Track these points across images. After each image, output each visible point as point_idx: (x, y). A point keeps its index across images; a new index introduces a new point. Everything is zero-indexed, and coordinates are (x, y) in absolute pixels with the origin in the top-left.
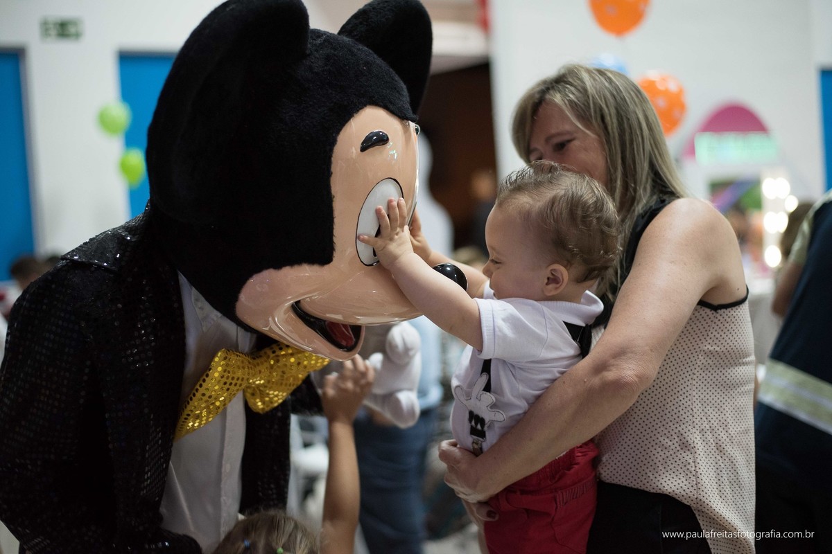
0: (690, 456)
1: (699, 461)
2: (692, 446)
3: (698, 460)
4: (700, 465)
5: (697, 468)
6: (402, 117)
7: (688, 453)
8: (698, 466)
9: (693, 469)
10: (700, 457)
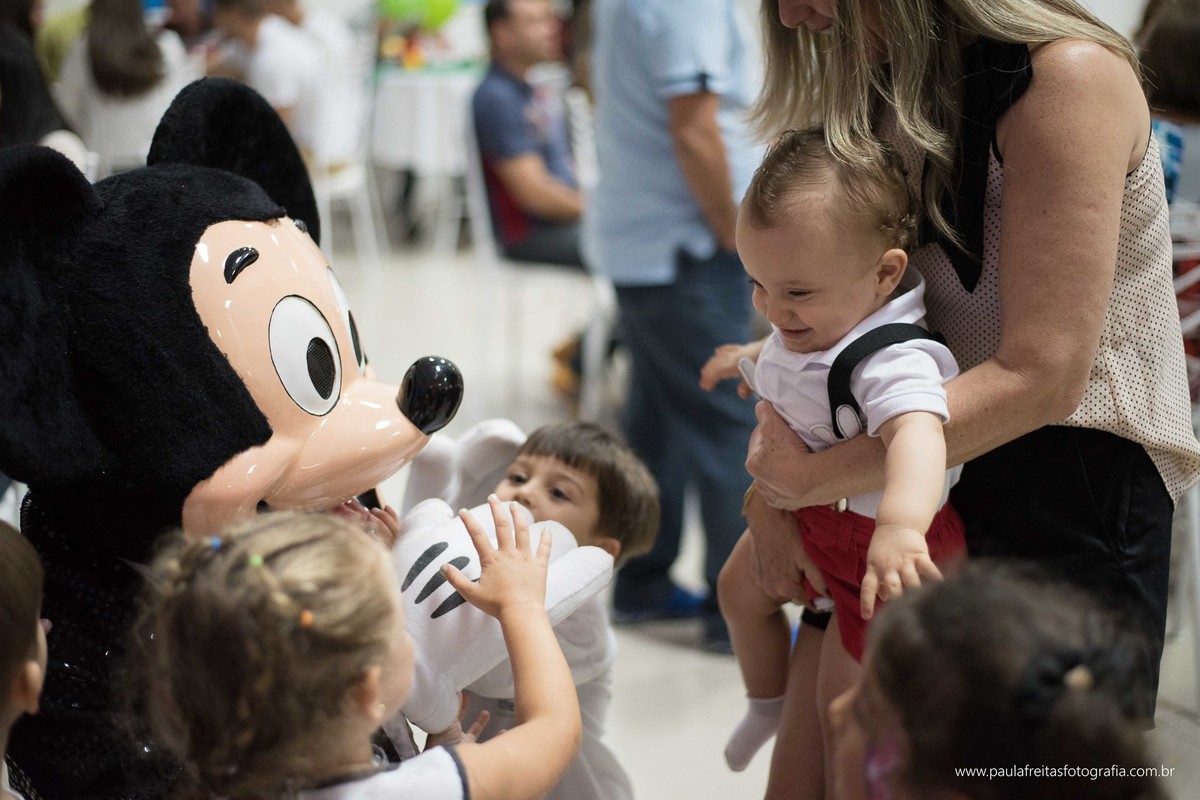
0: (1105, 386)
1: (1119, 391)
2: (1105, 371)
3: (1117, 390)
4: (1121, 395)
5: (1118, 401)
6: (265, 217)
7: (1100, 382)
8: (1118, 398)
9: (1112, 402)
10: (1118, 385)
